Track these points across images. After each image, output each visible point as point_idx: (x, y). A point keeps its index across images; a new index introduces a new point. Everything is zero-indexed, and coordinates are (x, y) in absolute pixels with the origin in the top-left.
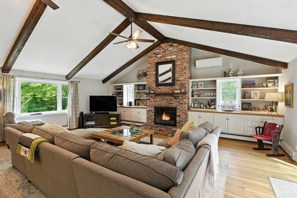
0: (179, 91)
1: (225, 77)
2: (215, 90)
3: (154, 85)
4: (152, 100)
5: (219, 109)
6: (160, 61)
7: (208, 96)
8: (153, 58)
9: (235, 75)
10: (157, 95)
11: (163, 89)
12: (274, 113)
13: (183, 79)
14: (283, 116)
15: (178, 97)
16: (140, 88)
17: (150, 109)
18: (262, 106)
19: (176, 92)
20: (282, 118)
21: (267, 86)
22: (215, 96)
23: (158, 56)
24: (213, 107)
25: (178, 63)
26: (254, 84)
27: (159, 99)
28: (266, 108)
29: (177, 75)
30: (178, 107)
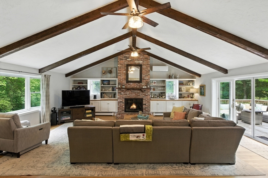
0: (146, 87)
1: (170, 78)
2: (165, 86)
3: (125, 82)
4: (123, 93)
5: (167, 99)
6: (129, 63)
7: (160, 90)
8: (124, 61)
9: (175, 78)
10: (128, 89)
11: (132, 85)
12: (193, 99)
13: (147, 78)
14: (198, 100)
15: (145, 91)
16: (105, 83)
17: (121, 100)
18: (186, 96)
19: (144, 87)
20: (197, 101)
21: (190, 85)
22: (165, 90)
23: (128, 59)
24: (163, 97)
25: (144, 67)
26: (183, 83)
27: (128, 93)
28: (188, 97)
29: (143, 76)
30: (144, 98)
